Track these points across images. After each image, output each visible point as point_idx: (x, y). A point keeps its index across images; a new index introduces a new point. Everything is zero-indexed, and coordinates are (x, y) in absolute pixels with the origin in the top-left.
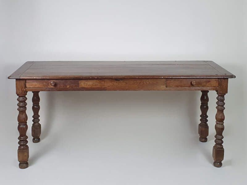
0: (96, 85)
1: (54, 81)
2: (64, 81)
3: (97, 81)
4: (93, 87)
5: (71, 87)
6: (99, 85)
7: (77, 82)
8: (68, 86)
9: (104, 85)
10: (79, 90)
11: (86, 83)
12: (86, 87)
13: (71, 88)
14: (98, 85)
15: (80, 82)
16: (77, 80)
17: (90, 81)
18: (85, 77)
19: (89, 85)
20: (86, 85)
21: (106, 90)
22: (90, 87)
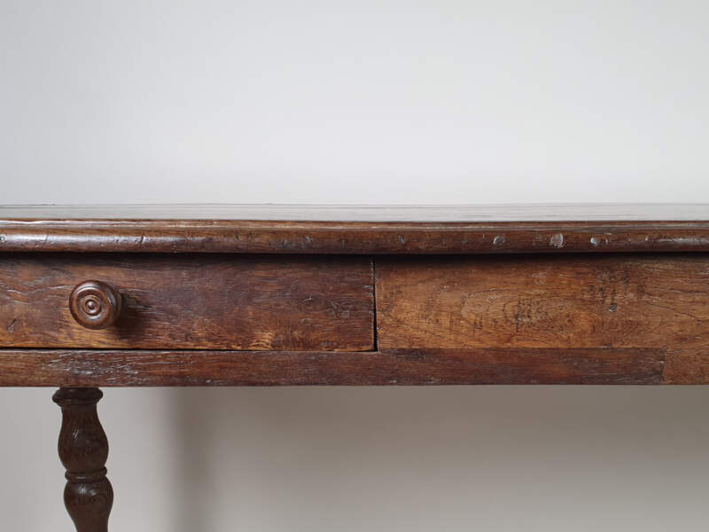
0: (548, 325)
1: (117, 276)
2: (212, 280)
3: (565, 276)
4: (515, 344)
5: (296, 344)
6: (583, 322)
7: (355, 288)
8: (267, 337)
9: (632, 327)
10: (385, 381)
11: (448, 298)
12: (448, 343)
13: (294, 354)
14: (571, 319)
15: (382, 287)
16: (353, 275)
17: (492, 279)
18: (444, 235)
19: (477, 326)
20: (445, 321)
21: (652, 376)
22: (490, 343)
